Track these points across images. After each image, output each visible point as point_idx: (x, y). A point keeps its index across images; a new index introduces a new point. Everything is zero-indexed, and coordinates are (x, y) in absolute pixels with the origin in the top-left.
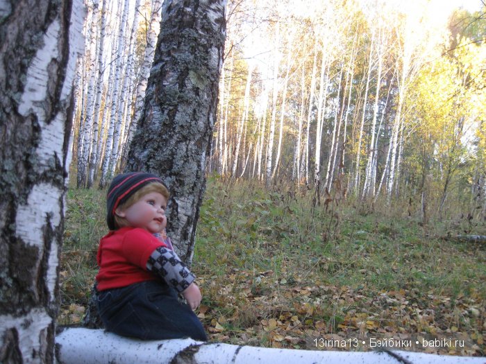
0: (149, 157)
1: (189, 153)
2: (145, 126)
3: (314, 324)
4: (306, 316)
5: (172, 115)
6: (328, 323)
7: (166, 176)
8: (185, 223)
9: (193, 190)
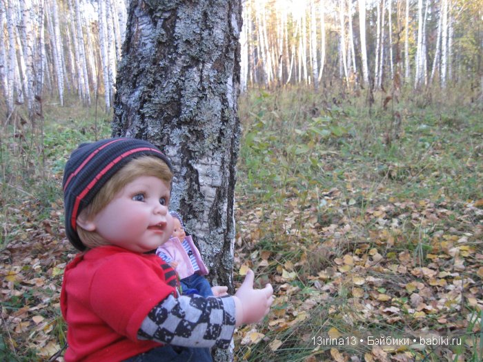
0: (143, 101)
1: (206, 84)
2: (131, 50)
3: (398, 257)
4: (387, 247)
5: (169, 26)
6: (415, 254)
7: (173, 128)
8: (213, 199)
9: (220, 142)
